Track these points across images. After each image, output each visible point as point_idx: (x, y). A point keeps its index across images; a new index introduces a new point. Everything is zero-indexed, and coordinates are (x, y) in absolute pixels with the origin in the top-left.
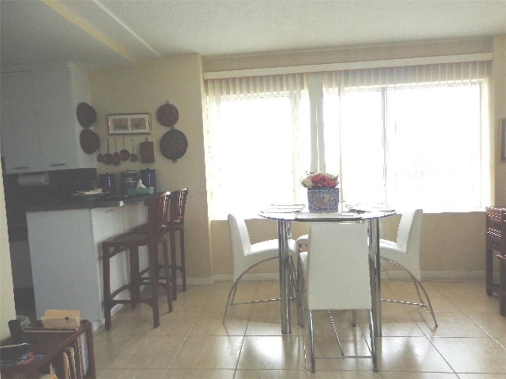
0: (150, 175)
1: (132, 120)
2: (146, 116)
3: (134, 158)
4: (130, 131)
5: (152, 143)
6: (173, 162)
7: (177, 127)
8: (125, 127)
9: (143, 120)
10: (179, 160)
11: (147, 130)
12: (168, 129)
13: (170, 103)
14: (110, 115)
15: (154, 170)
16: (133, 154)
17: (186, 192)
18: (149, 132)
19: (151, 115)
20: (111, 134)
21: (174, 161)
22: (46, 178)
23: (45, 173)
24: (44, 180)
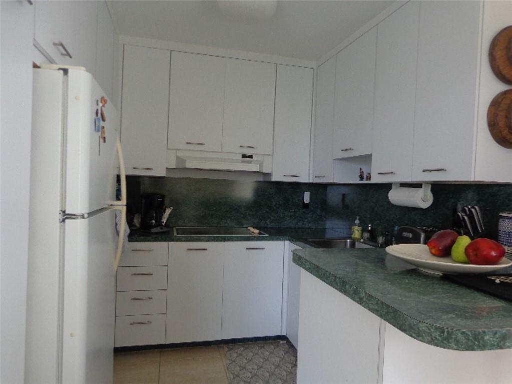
22: (425, 196)
23: (423, 186)
24: (422, 199)
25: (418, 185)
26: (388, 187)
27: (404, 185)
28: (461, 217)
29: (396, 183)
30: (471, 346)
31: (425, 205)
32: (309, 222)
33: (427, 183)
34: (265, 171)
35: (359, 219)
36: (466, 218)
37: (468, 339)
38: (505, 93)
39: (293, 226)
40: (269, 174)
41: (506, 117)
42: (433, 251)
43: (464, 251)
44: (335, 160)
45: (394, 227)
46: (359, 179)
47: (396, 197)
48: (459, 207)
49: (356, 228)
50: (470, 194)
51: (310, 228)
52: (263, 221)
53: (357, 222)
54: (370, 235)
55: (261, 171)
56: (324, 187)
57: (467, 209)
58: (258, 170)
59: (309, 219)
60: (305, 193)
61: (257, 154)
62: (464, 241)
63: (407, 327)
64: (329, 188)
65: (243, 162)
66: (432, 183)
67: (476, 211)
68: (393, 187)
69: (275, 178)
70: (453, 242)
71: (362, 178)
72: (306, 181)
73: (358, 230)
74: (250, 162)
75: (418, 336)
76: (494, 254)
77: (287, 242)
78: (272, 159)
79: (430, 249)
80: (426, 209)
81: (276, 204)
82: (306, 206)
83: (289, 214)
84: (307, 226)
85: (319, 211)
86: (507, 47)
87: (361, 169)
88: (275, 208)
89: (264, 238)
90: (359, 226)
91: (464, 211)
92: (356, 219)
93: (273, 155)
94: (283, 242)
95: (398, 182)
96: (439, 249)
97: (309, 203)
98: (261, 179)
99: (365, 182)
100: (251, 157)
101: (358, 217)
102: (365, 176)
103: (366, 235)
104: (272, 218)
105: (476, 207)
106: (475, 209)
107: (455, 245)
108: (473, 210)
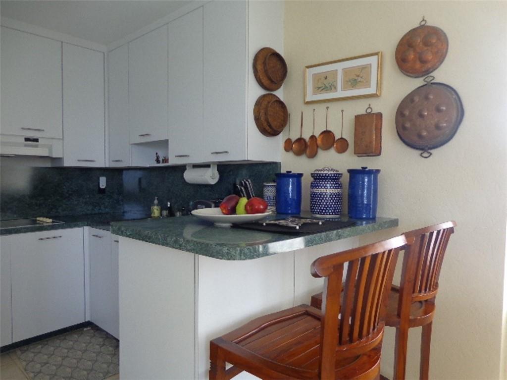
0: (366, 180)
1: (346, 71)
2: (373, 60)
3: (342, 146)
4: (340, 93)
5: (379, 116)
6: (421, 155)
7: (440, 75)
8: (332, 87)
9: (366, 68)
10: (434, 152)
11: (372, 90)
12: (418, 82)
13: (428, 24)
14: (308, 67)
15: (378, 171)
16: (342, 138)
17: (451, 231)
18: (375, 92)
19: (382, 56)
20: (308, 103)
21: (426, 155)
22: (213, 174)
23: (211, 166)
24: (210, 177)
25: (207, 166)
26: (182, 168)
27: (196, 166)
28: (239, 189)
29: (190, 164)
30: (252, 256)
31: (213, 182)
32: (106, 207)
33: (214, 163)
34: (54, 156)
35: (158, 199)
36: (243, 188)
37: (251, 252)
38: (264, 96)
39: (89, 212)
40: (60, 159)
41: (265, 113)
42: (224, 211)
43: (244, 208)
44: (132, 144)
45: (189, 203)
46: (156, 162)
47: (191, 176)
48: (238, 182)
49: (156, 207)
50: (244, 172)
51: (107, 213)
52: (53, 210)
53: (156, 202)
54: (169, 212)
55: (51, 156)
56: (120, 171)
57: (243, 182)
58: (48, 155)
59: (106, 204)
60: (100, 178)
61: (42, 137)
62: (244, 201)
63: (215, 254)
64: (124, 172)
65: (26, 146)
66: (217, 163)
67: (249, 183)
68: (187, 167)
69: (67, 163)
70: (237, 203)
71: (158, 161)
72: (102, 166)
73: (157, 210)
74: (36, 146)
75: (223, 257)
76: (262, 207)
77: (86, 228)
78: (63, 143)
79: (222, 210)
80: (215, 184)
81: (68, 191)
82: (102, 191)
83: (84, 200)
84: (104, 212)
85: (115, 196)
86: (264, 63)
87: (157, 154)
88: (67, 195)
89: (60, 226)
90: (157, 206)
91: (241, 184)
92: (155, 200)
93: (63, 139)
94: (81, 229)
95: (191, 164)
96: (228, 209)
97: (106, 187)
98: (48, 165)
99: (161, 165)
100: (36, 140)
101: (156, 198)
102: (161, 159)
103: (165, 213)
104: (64, 206)
105: (249, 180)
106: (248, 182)
107: (238, 205)
108: (247, 183)
